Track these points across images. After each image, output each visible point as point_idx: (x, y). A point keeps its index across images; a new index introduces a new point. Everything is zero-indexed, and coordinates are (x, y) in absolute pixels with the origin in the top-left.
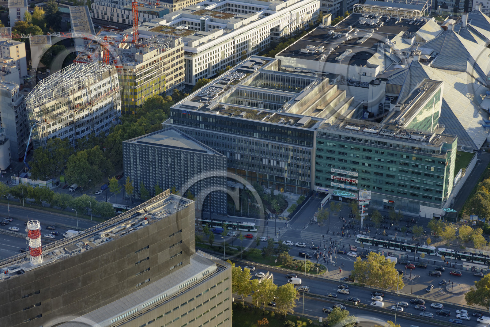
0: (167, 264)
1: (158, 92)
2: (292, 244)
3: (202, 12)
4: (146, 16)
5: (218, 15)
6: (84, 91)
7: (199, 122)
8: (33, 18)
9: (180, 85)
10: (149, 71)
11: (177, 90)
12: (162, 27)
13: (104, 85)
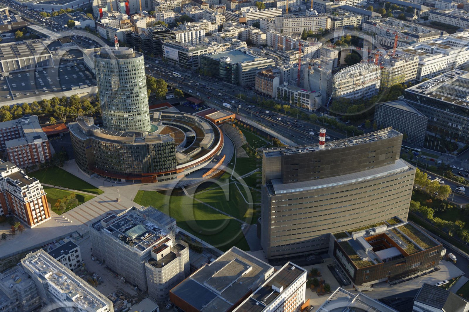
0: (383, 161)
1: (400, 82)
2: (455, 168)
3: (433, 44)
4: (403, 44)
5: (442, 46)
6: (362, 77)
7: (418, 99)
8: (345, 40)
9: (413, 80)
10: (397, 71)
11: (410, 82)
12: (410, 50)
13: (373, 75)
